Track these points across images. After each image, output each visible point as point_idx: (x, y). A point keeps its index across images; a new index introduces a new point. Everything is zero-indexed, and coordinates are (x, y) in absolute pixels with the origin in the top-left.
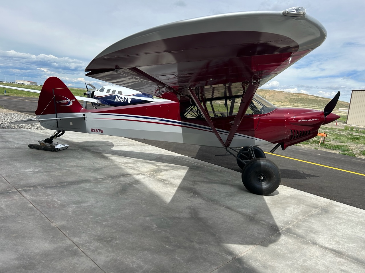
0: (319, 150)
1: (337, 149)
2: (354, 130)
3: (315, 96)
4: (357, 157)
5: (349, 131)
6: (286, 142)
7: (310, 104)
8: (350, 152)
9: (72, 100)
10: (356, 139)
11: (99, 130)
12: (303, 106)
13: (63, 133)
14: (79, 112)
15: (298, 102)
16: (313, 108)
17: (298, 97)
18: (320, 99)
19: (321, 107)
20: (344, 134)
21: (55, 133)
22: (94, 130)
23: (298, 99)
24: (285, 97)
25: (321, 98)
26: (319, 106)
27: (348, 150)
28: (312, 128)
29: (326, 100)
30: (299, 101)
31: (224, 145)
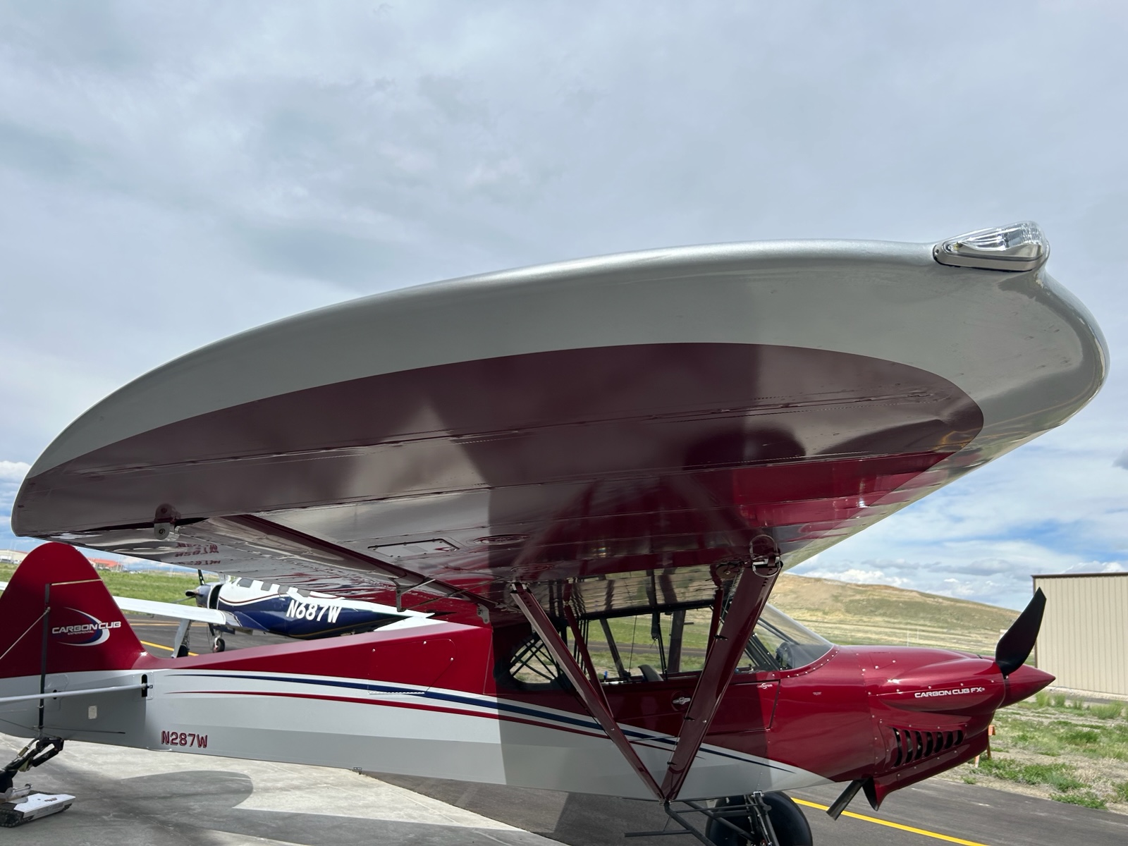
0: (979, 784)
1: (1039, 779)
2: (1067, 703)
3: (922, 594)
4: (1112, 808)
5: (1051, 710)
6: (881, 776)
7: (911, 617)
8: (1084, 790)
9: (109, 625)
10: (1085, 740)
11: (191, 738)
12: (890, 625)
13: (59, 746)
14: (129, 668)
15: (872, 613)
16: (923, 631)
17: (871, 597)
18: (937, 602)
19: (946, 628)
20: (1042, 722)
21: (26, 749)
22: (174, 737)
23: (872, 602)
24: (833, 596)
25: (940, 600)
26: (941, 625)
27: (1076, 786)
28: (965, 720)
29: (958, 604)
30: (877, 608)
31: (660, 792)
